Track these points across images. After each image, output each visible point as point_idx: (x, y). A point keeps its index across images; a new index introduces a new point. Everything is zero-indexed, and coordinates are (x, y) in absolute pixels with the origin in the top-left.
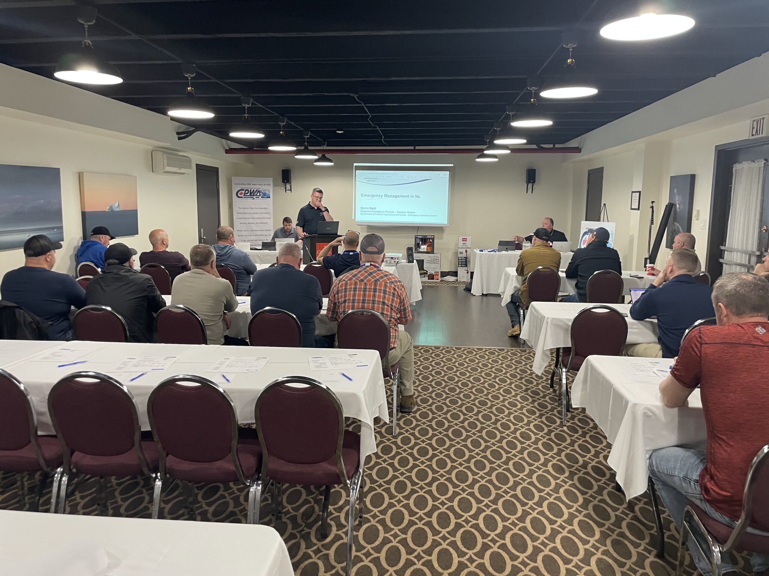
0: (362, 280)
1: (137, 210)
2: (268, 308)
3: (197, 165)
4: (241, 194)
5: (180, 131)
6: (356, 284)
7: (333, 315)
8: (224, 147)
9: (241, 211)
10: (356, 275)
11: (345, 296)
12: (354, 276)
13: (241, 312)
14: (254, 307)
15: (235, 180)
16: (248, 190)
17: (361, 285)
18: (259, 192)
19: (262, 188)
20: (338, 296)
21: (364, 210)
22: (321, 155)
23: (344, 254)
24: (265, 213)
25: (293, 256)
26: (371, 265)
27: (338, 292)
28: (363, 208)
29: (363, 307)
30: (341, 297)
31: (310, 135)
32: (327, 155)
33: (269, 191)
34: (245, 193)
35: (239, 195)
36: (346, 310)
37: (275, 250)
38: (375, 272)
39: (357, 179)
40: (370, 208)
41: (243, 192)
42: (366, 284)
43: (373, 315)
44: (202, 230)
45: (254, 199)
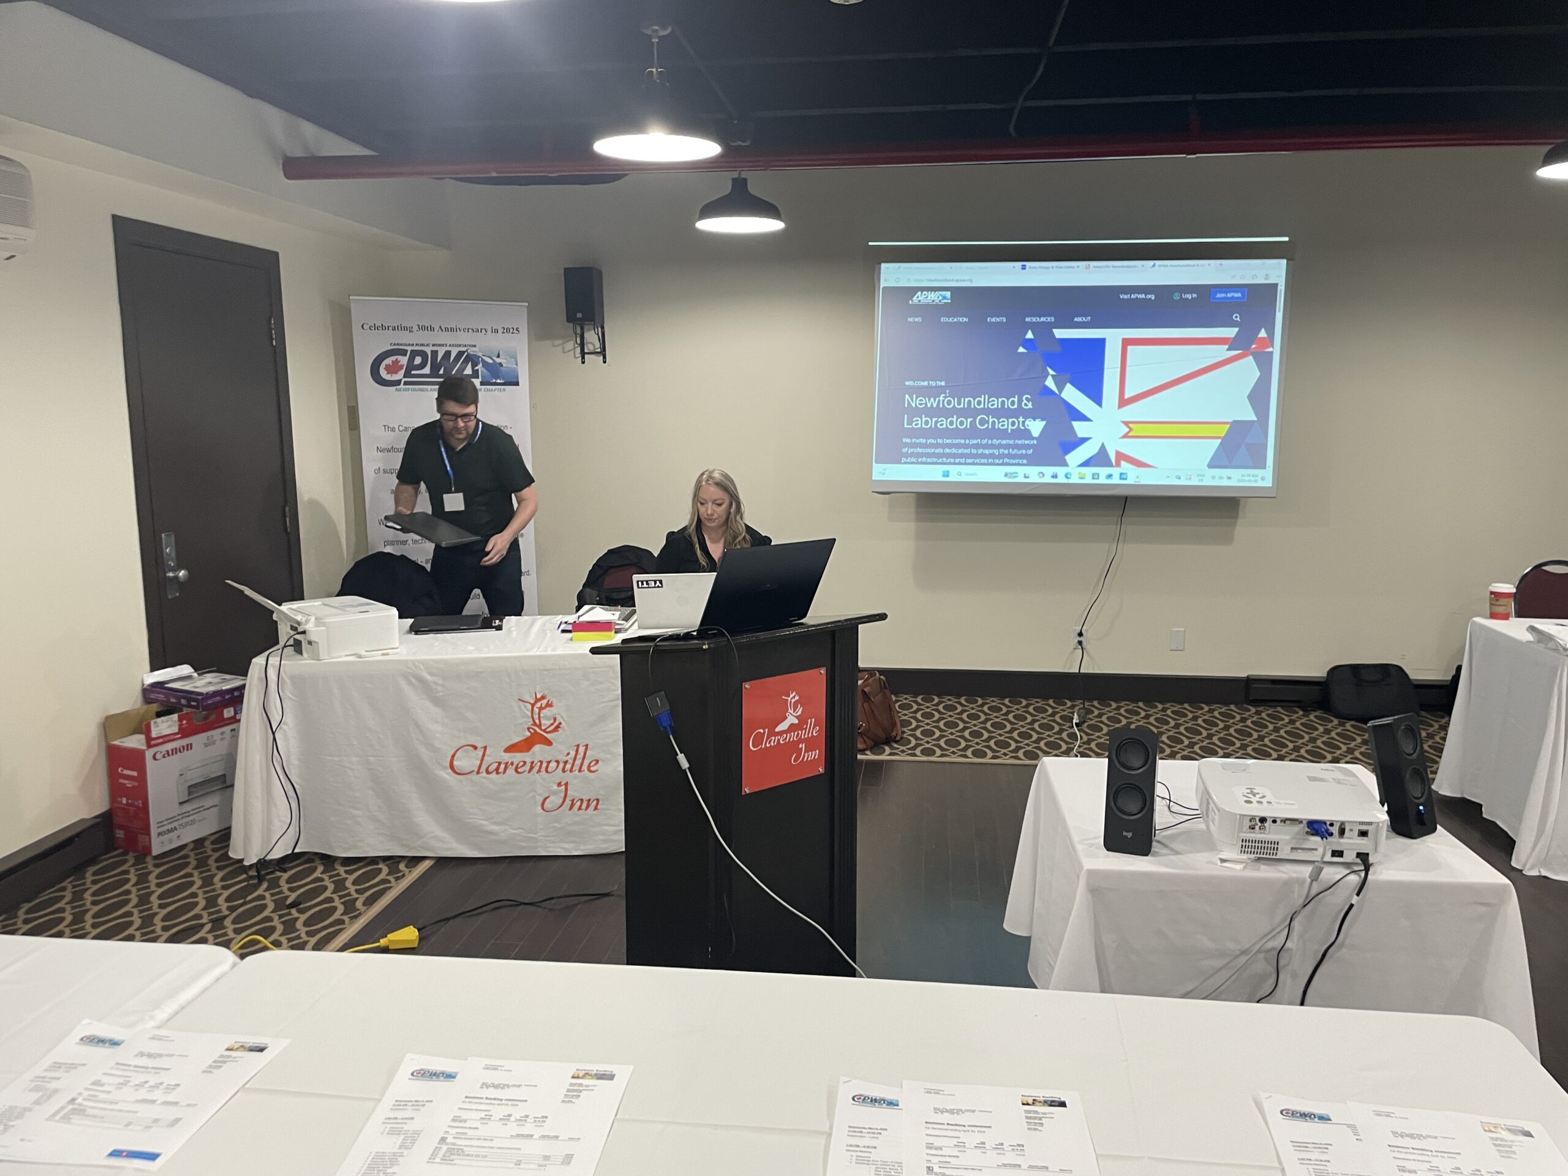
3: (123, 225)
4: (393, 369)
8: (276, 149)
15: (364, 309)
16: (423, 354)
18: (472, 360)
19: (483, 345)
34: (411, 367)
35: (385, 374)
41: (404, 360)
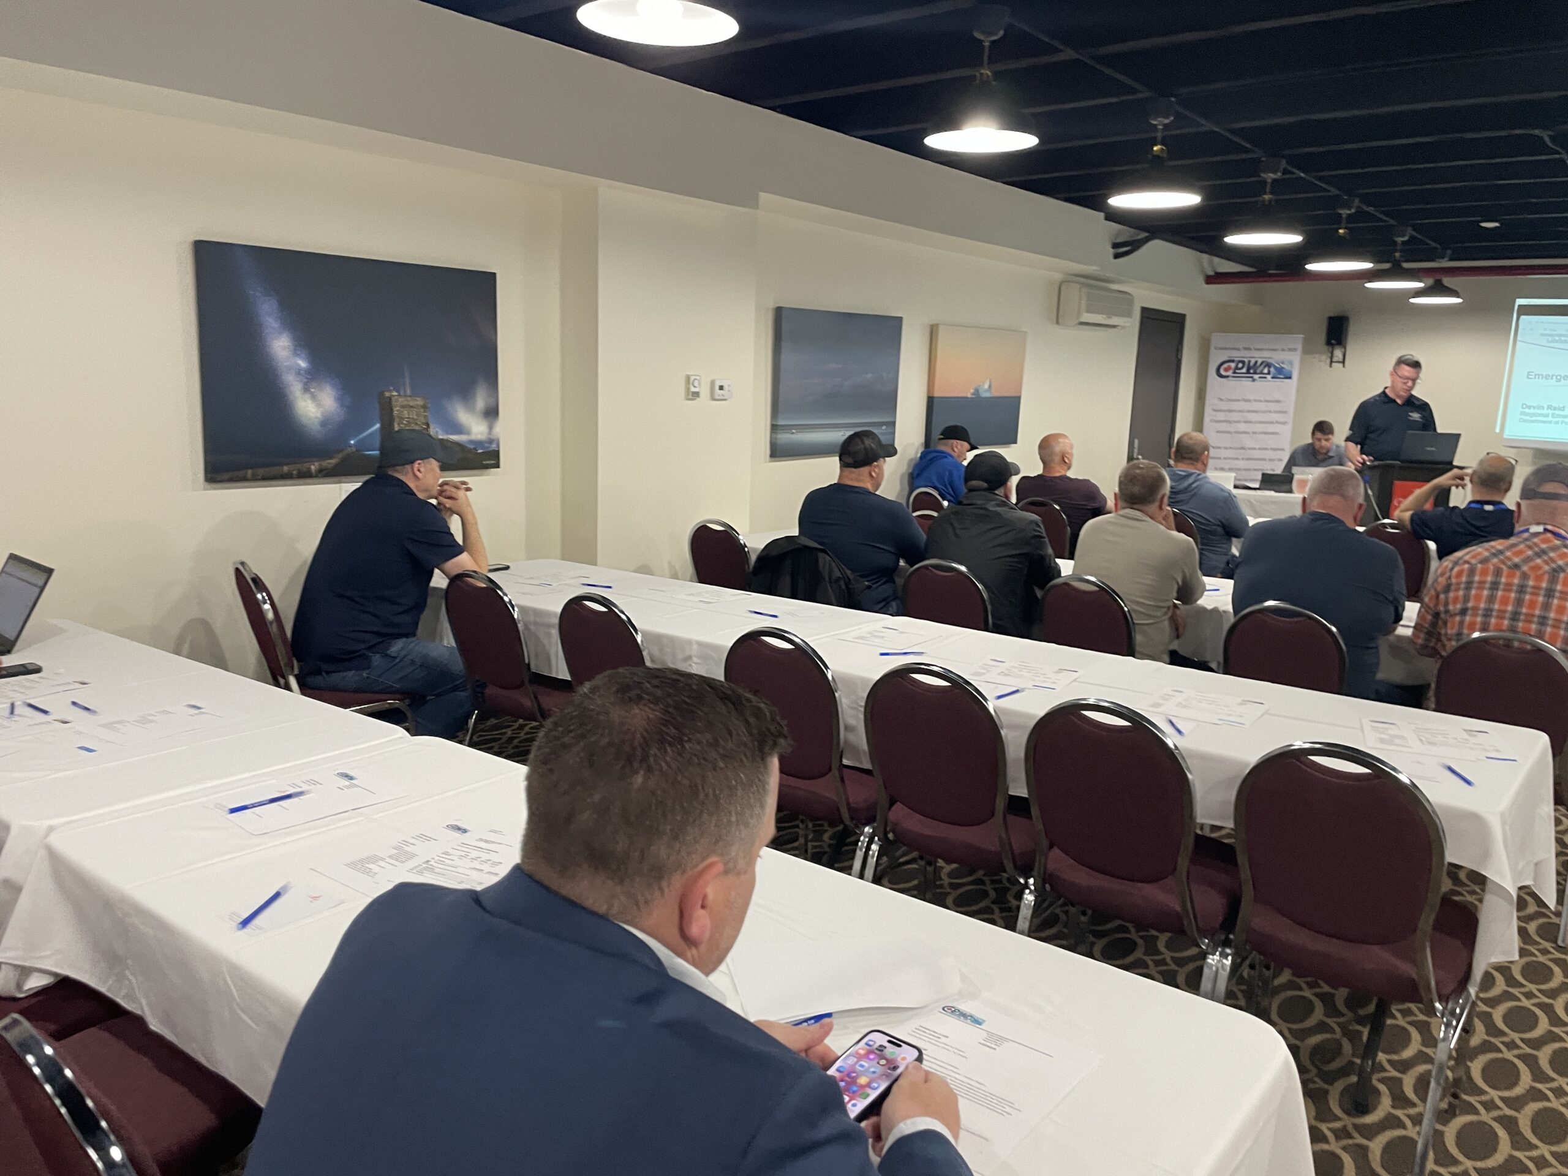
0: (1516, 566)
1: (1019, 398)
2: (1270, 603)
3: (1145, 310)
4: (1226, 370)
5: (1119, 240)
6: (1498, 573)
7: (1426, 640)
8: (1203, 271)
9: (1223, 406)
10: (1501, 552)
11: (1466, 599)
12: (1494, 555)
13: (1209, 607)
14: (1238, 601)
15: (1217, 340)
16: (1243, 362)
17: (1511, 575)
18: (1269, 365)
19: (1276, 358)
20: (1447, 599)
21: (1532, 411)
22: (1430, 281)
23: (1467, 508)
24: (1275, 412)
25: (1344, 496)
26: (1546, 530)
27: (1447, 589)
28: (1529, 407)
29: (1513, 629)
30: (1456, 600)
31: (1412, 237)
32: (1447, 281)
33: (1291, 363)
34: (1237, 368)
35: (1222, 372)
36: (1465, 631)
37: (1291, 491)
38: (1554, 549)
39: (1519, 338)
40: (1549, 407)
41: (1233, 365)
42: (1525, 576)
43: (1540, 651)
44: (1136, 441)
45: (1254, 380)
